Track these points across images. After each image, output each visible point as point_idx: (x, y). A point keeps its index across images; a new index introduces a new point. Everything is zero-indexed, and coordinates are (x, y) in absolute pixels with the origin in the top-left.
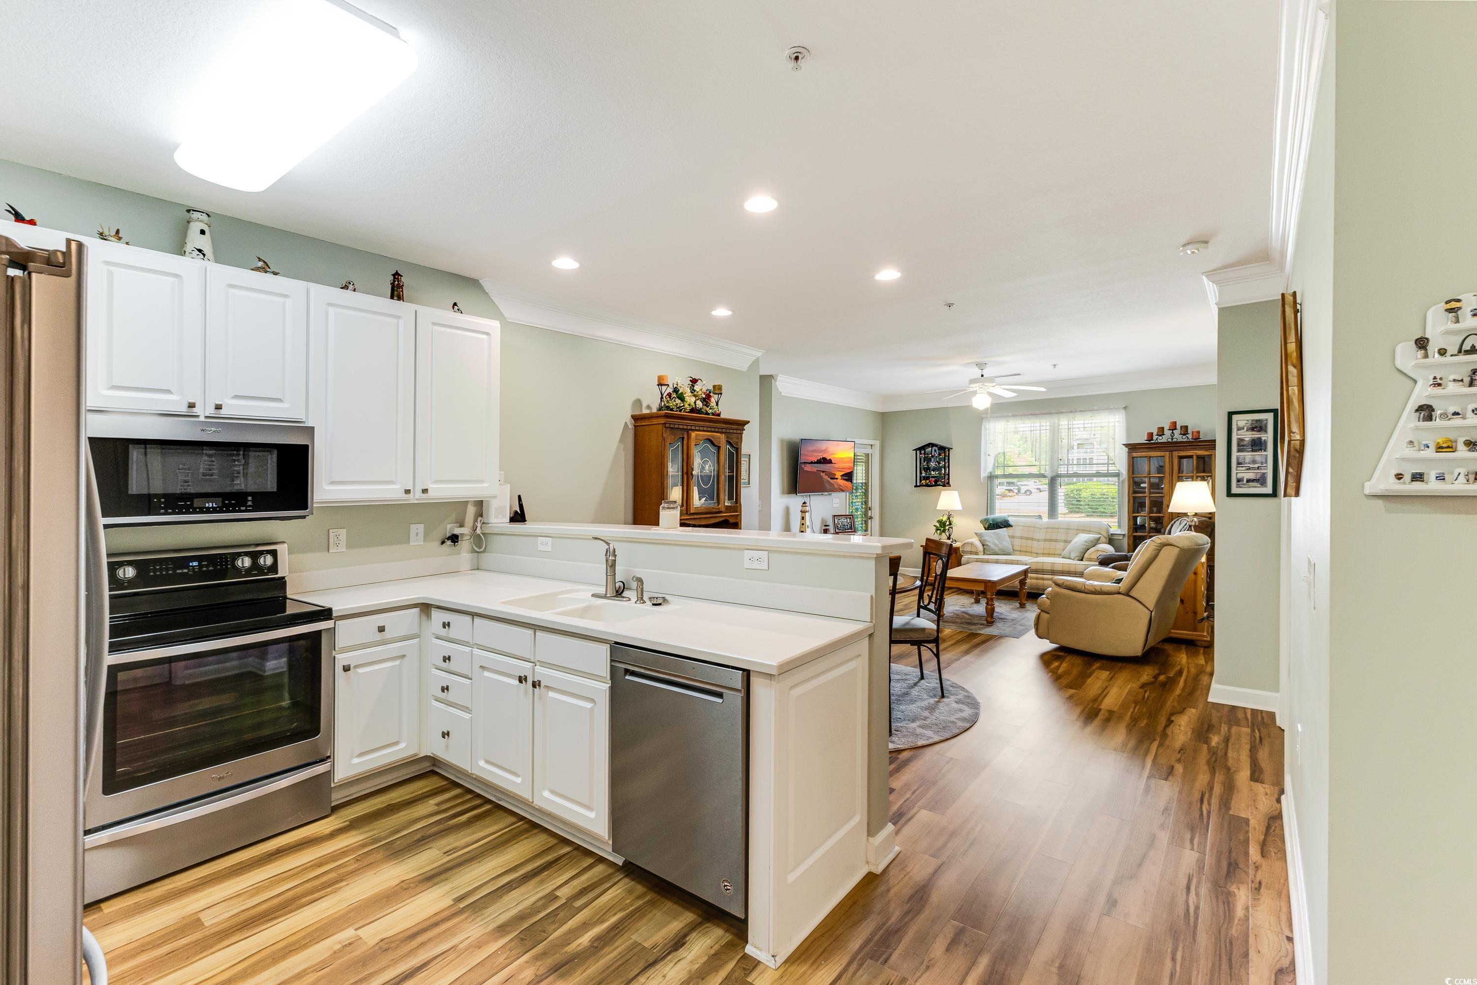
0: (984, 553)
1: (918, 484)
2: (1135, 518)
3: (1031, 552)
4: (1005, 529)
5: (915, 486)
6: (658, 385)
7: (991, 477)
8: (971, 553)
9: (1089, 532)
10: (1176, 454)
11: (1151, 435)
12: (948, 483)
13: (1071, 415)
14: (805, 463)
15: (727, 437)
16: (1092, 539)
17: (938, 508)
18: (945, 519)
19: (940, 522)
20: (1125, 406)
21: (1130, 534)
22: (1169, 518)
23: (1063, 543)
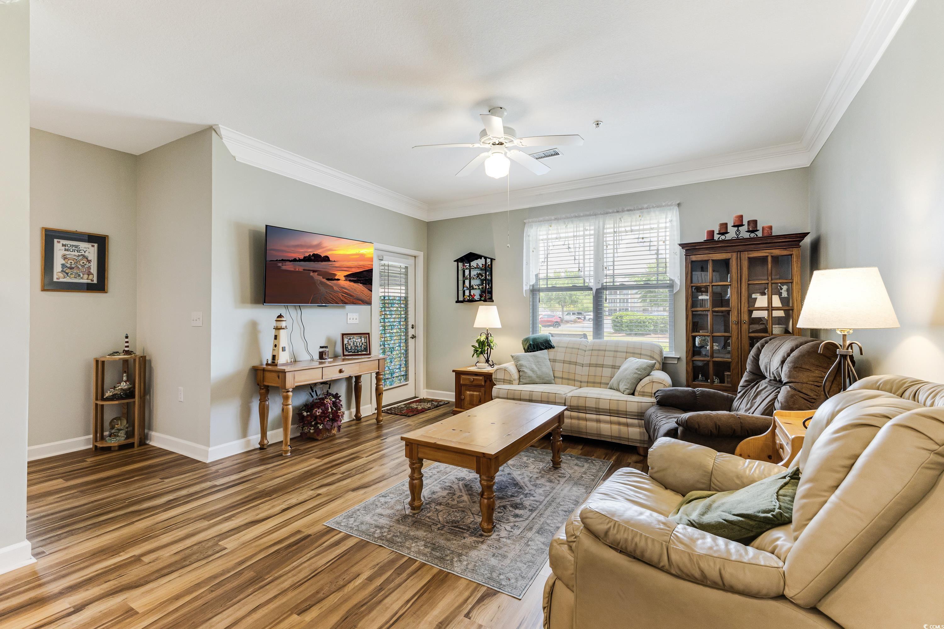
0: (519, 382)
1: (460, 299)
2: (694, 338)
3: (575, 380)
4: (545, 351)
5: (457, 302)
7: (534, 291)
8: (505, 381)
9: (640, 355)
10: (745, 256)
11: (711, 233)
12: (491, 298)
13: (618, 216)
14: (278, 260)
16: (644, 366)
17: (474, 326)
18: (483, 338)
19: (478, 341)
20: (678, 202)
21: (688, 358)
22: (738, 338)
23: (610, 369)
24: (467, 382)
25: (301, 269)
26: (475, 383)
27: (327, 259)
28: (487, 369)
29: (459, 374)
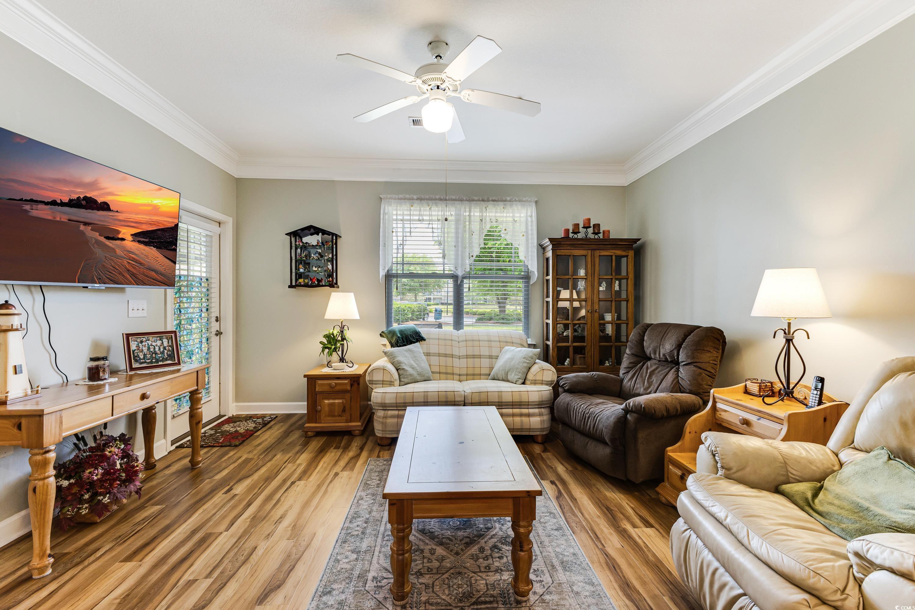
0: (402, 384)
1: (294, 284)
2: (558, 326)
3: (453, 374)
4: (417, 343)
5: (290, 287)
7: (389, 276)
8: (383, 383)
10: (597, 253)
12: (336, 283)
13: (484, 204)
16: (531, 354)
17: (325, 318)
18: (335, 331)
19: (328, 336)
20: (536, 199)
21: (554, 345)
22: (592, 325)
23: (488, 360)
24: (326, 388)
25: (64, 218)
26: (338, 388)
27: (105, 207)
28: (347, 370)
29: (312, 380)
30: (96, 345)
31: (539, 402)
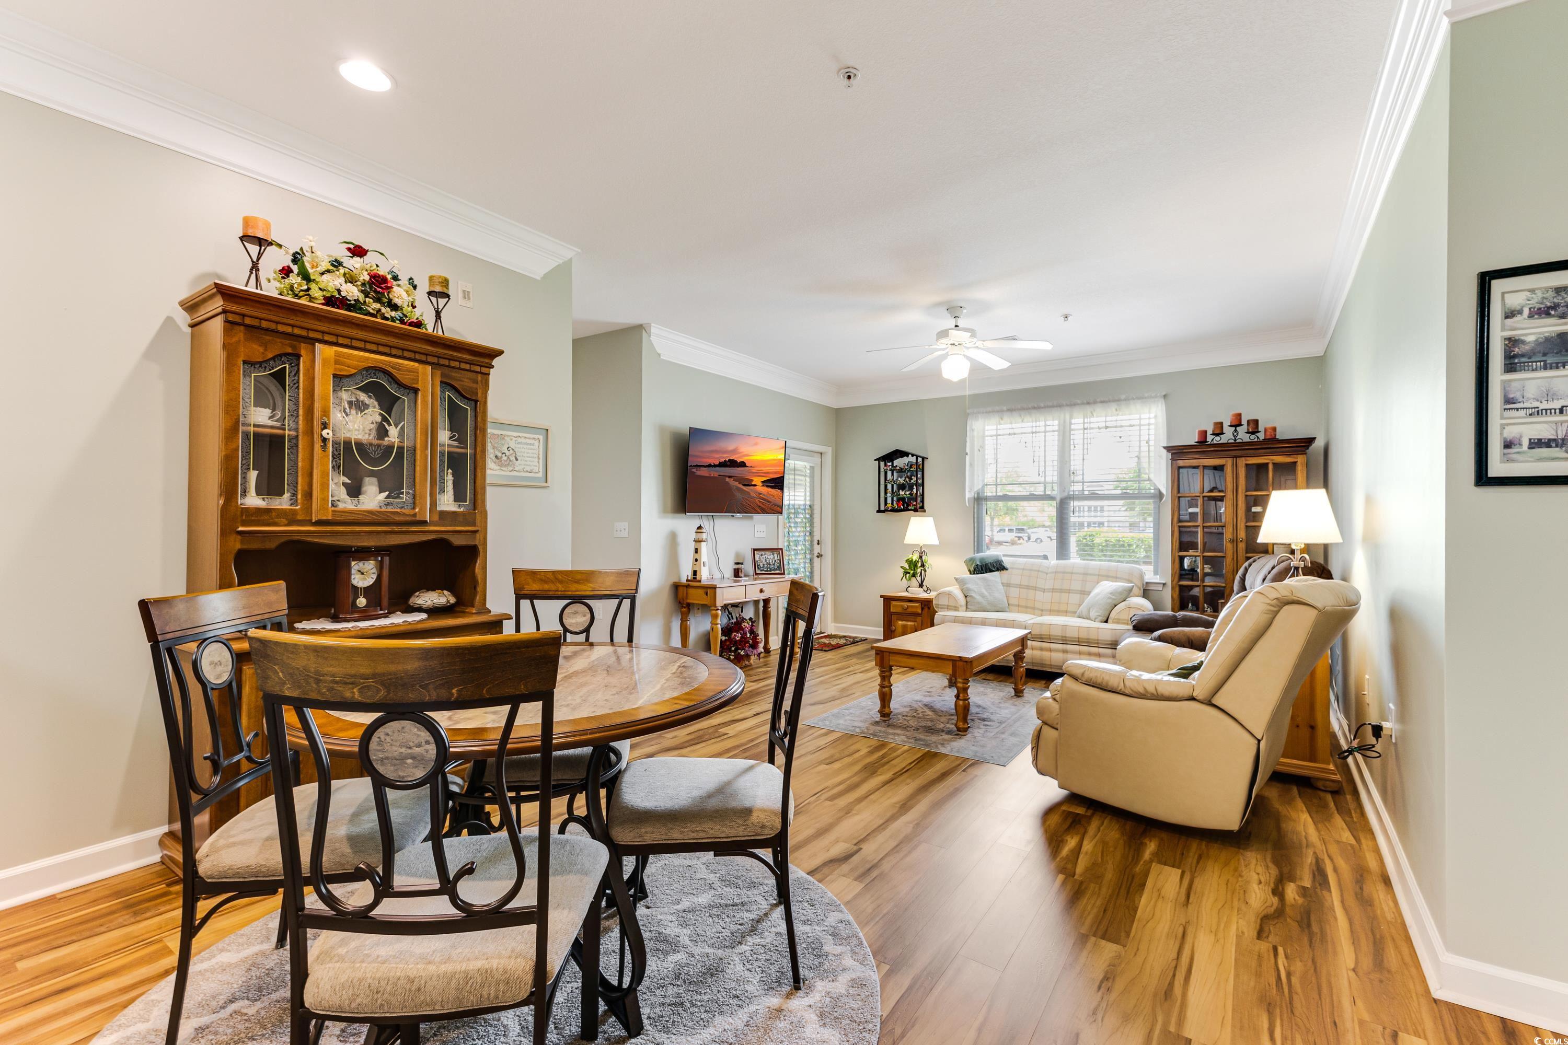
0: (967, 609)
1: (882, 508)
2: (1182, 559)
3: (1034, 608)
4: (997, 573)
5: (877, 512)
6: (242, 239)
7: (979, 500)
8: (948, 608)
9: (1116, 578)
10: (1242, 462)
11: (1203, 433)
12: (922, 507)
13: (1089, 409)
14: (697, 466)
15: (443, 375)
16: (1120, 591)
17: (906, 542)
18: (915, 557)
19: (910, 562)
20: (1164, 393)
21: (1174, 582)
22: (1233, 559)
23: (1078, 595)
24: (899, 610)
26: (910, 610)
27: (743, 464)
28: (922, 594)
29: (887, 600)
30: (737, 555)
31: (1112, 641)
